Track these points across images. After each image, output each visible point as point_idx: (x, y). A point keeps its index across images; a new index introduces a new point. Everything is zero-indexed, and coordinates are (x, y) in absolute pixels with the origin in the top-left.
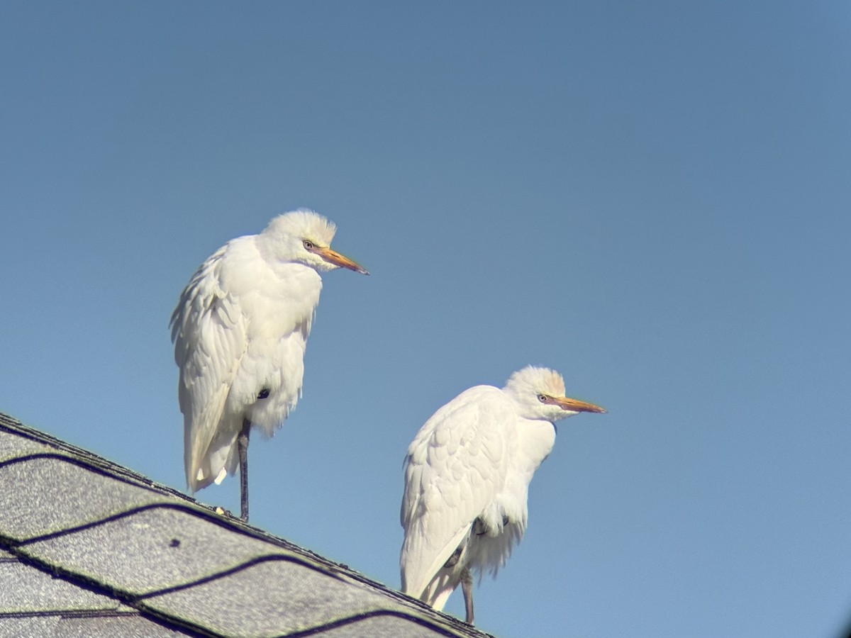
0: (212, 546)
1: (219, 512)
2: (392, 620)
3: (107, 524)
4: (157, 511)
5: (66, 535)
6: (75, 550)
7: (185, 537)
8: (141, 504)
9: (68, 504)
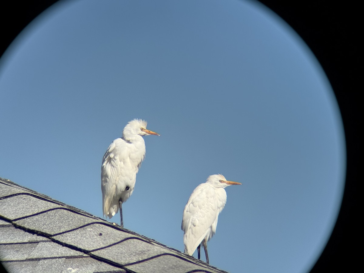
0: (112, 235)
1: (114, 224)
2: (169, 256)
3: (79, 229)
4: (95, 225)
5: (66, 233)
6: (69, 237)
7: (104, 232)
8: (90, 223)
9: (67, 223)
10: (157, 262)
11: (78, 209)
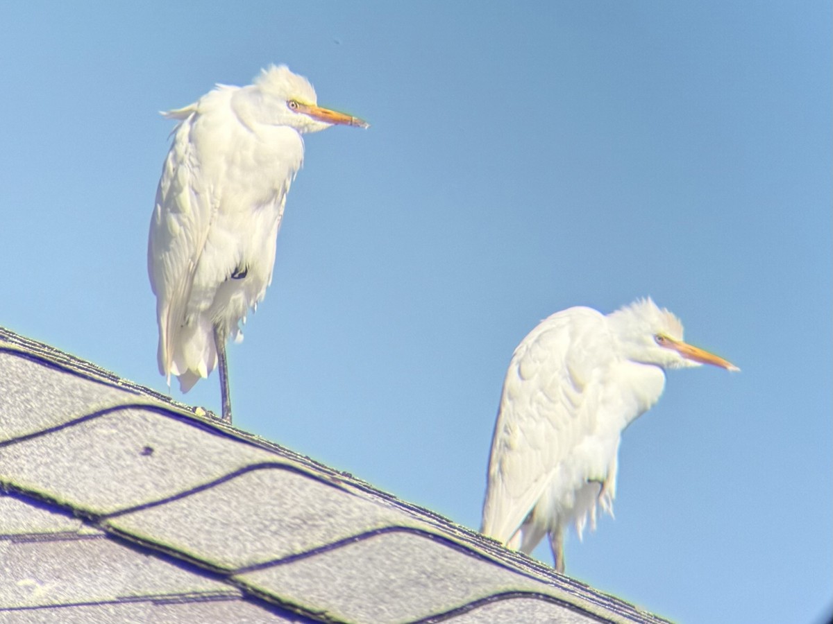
0: (192, 454)
1: (200, 412)
2: (406, 536)
3: (66, 430)
4: (126, 413)
5: (16, 443)
6: (28, 461)
7: (161, 444)
8: (107, 405)
9: (19, 406)
10: (360, 560)
11: (61, 355)
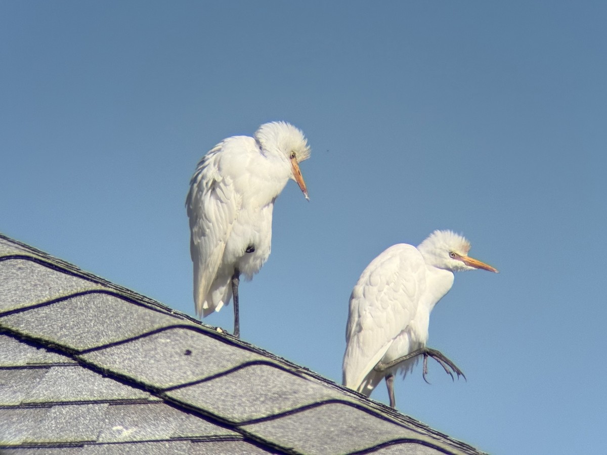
0: (214, 355)
1: (219, 330)
2: (340, 406)
3: (141, 339)
4: (176, 330)
5: (112, 346)
6: (119, 357)
7: (195, 348)
8: (165, 325)
9: (113, 325)
10: (313, 419)
11: (138, 295)
